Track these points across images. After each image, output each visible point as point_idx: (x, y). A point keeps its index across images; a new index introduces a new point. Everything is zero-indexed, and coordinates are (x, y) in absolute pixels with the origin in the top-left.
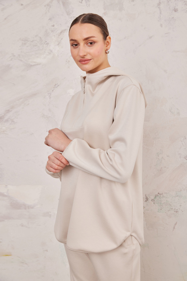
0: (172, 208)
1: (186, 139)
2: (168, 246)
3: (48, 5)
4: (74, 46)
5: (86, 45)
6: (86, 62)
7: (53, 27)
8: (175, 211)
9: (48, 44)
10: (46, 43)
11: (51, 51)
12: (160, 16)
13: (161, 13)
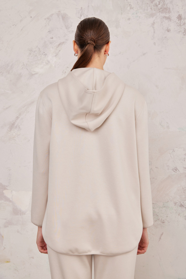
0: (158, 218)
1: (174, 151)
2: (153, 256)
3: (48, 19)
7: (51, 39)
8: (162, 221)
9: (46, 55)
10: (44, 54)
11: (49, 62)
12: (154, 35)
13: (154, 32)
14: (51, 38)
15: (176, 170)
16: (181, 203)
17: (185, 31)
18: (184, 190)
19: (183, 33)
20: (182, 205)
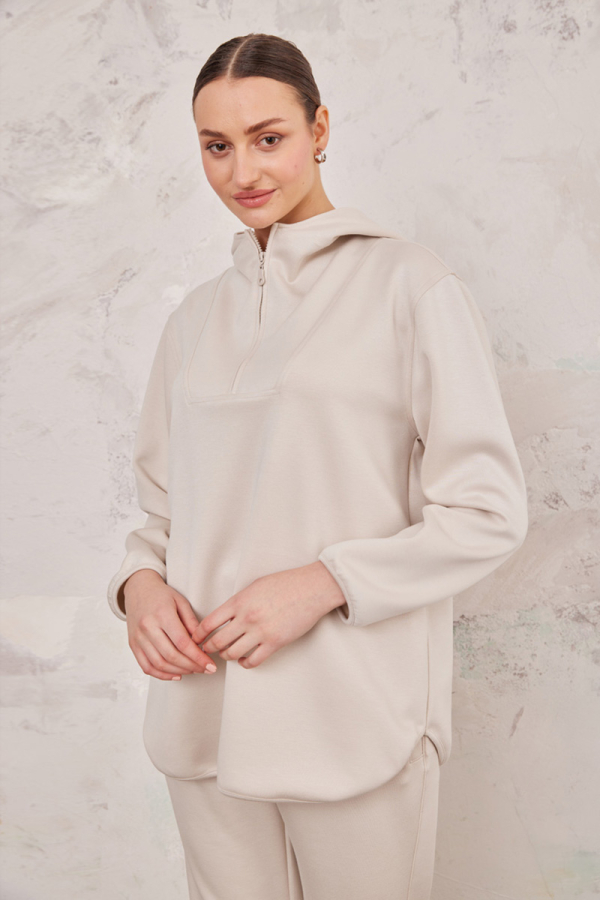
0: (505, 662)
1: (547, 440)
2: (495, 785)
3: (95, 16)
4: (215, 149)
5: (253, 146)
6: (257, 200)
7: (113, 86)
8: (517, 672)
9: (97, 140)
10: (89, 137)
11: (110, 164)
12: (460, 47)
13: (461, 37)
14: (111, 82)
15: (557, 502)
16: (580, 609)
17: (565, 26)
18: (586, 567)
19: (560, 32)
20: (583, 617)
